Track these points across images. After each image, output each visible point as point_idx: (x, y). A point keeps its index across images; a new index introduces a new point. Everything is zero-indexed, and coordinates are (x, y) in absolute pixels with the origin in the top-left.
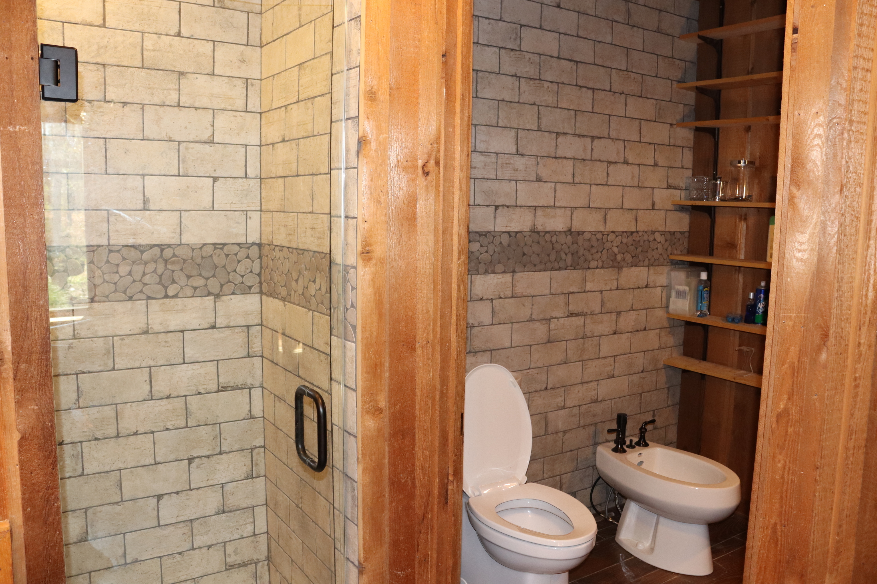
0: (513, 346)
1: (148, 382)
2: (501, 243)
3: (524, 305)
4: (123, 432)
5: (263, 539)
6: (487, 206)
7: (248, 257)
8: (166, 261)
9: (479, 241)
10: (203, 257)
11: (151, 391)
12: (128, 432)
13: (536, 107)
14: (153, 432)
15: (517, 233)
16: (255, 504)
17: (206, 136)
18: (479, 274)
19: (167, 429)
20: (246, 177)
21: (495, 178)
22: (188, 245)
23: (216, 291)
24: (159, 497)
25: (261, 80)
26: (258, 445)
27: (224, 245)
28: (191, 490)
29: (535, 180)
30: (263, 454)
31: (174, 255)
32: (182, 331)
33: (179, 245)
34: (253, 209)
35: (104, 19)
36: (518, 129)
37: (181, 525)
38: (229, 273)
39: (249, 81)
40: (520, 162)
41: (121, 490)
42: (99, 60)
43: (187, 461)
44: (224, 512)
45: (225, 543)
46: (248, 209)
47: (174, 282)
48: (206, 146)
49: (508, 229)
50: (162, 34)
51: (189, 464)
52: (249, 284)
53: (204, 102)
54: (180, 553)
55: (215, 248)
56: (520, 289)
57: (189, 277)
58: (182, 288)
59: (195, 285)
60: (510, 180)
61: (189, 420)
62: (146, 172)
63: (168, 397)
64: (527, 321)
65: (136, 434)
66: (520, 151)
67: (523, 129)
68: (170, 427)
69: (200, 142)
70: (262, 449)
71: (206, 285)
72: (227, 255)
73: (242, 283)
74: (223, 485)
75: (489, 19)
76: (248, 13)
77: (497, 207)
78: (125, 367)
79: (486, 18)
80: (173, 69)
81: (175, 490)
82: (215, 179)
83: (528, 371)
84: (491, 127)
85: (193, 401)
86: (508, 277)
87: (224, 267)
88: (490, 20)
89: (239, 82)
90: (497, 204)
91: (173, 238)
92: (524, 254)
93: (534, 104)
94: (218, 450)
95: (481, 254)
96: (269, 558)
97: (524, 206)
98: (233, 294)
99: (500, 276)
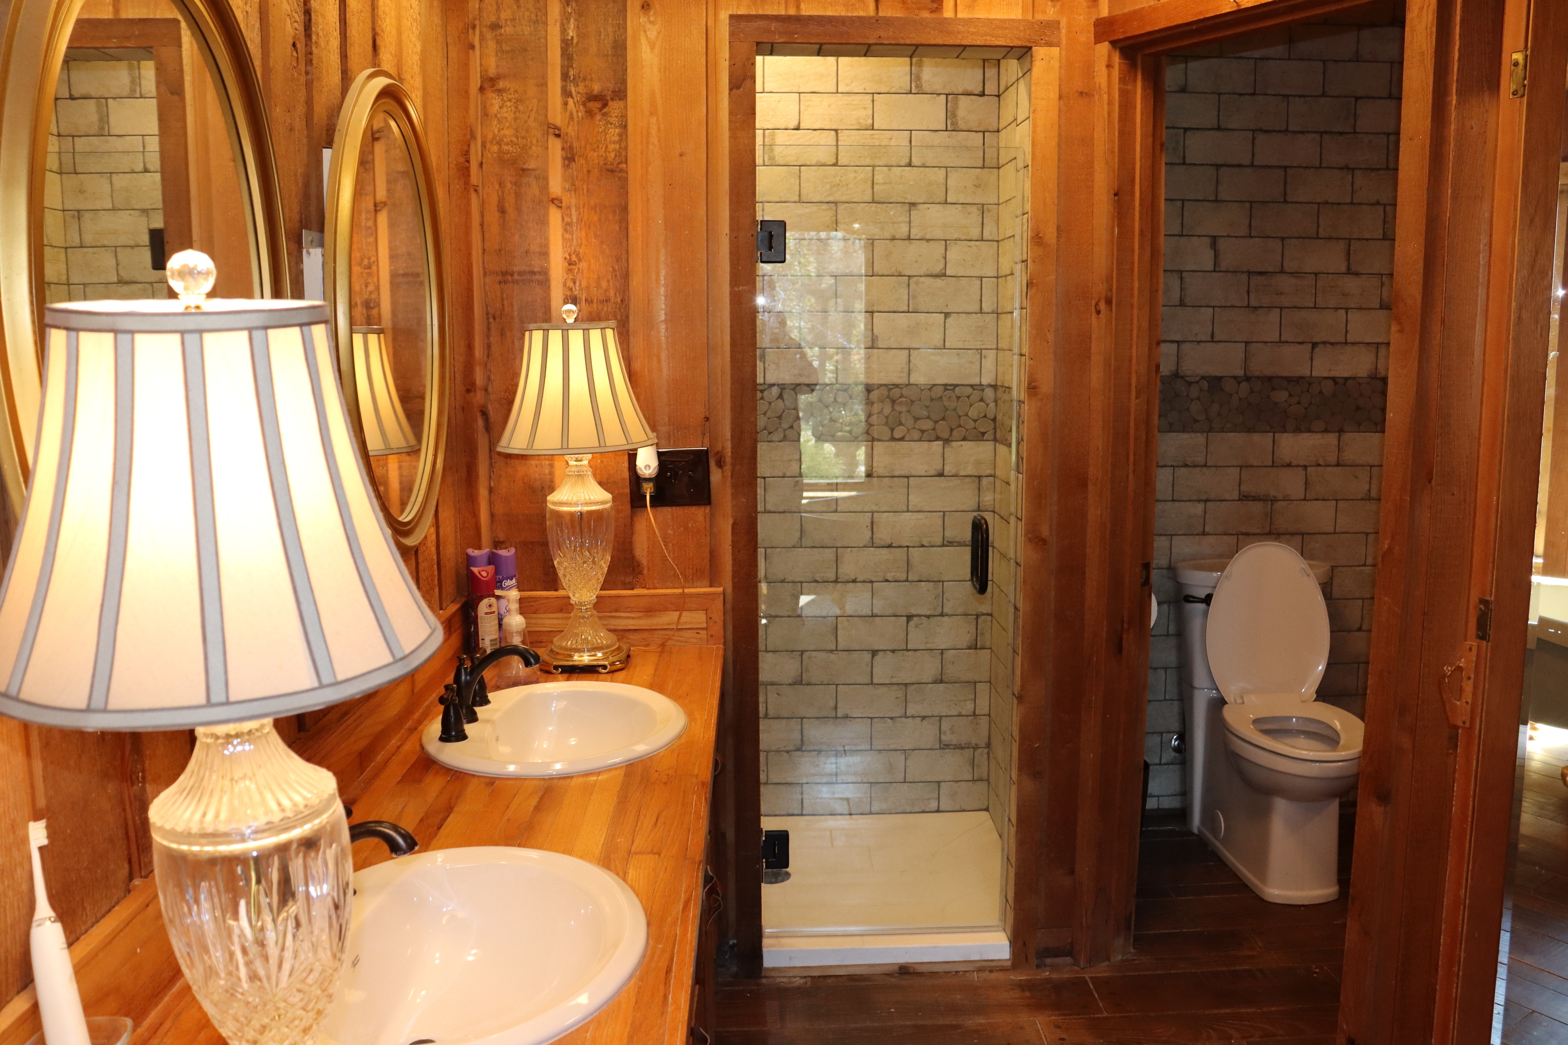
0: (1337, 530)
1: (870, 527)
2: (1321, 392)
3: (1356, 477)
4: (842, 578)
5: (984, 721)
6: (1299, 343)
7: (982, 400)
8: (893, 402)
9: (1287, 389)
10: (932, 400)
11: (872, 538)
12: (847, 578)
13: (1381, 208)
14: (872, 582)
15: (1347, 379)
16: (977, 680)
17: (938, 269)
18: (1285, 432)
19: (887, 581)
20: (981, 312)
21: (1312, 305)
22: (916, 385)
23: (945, 435)
24: (874, 653)
25: (999, 204)
26: (985, 612)
27: (956, 386)
28: (907, 650)
29: (1378, 306)
30: (989, 623)
31: (902, 396)
32: (908, 477)
33: (907, 385)
34: (989, 347)
35: (837, 158)
36: (1350, 239)
37: (895, 688)
38: (960, 417)
39: (985, 207)
40: (1352, 284)
41: (836, 637)
42: (831, 199)
43: (905, 618)
44: (941, 682)
45: (941, 717)
46: (983, 347)
47: (901, 424)
48: (938, 280)
49: (1333, 374)
50: (892, 166)
51: (908, 622)
52: (982, 430)
53: (938, 234)
54: (892, 718)
55: (946, 390)
56: (1349, 455)
57: (916, 419)
58: (908, 430)
59: (924, 428)
60: (1336, 309)
61: (910, 573)
62: (875, 309)
63: (890, 546)
64: (1362, 499)
65: (854, 581)
66: (1353, 269)
67: (1359, 239)
68: (890, 579)
69: (932, 276)
70: (989, 618)
71: (934, 429)
72: (958, 398)
73: (975, 428)
74: (942, 652)
75: (1304, 96)
76: (984, 132)
77: (1314, 345)
78: (847, 510)
79: (1300, 96)
80: (903, 200)
81: (890, 648)
82: (947, 315)
83: (1362, 568)
84: (1306, 240)
85: (915, 553)
86: (1332, 439)
87: (955, 409)
88: (1307, 99)
89: (974, 209)
90: (1314, 340)
91: (900, 377)
92: (1358, 408)
93: (1378, 203)
94: (939, 611)
95: (1290, 405)
96: (988, 745)
97: (1360, 343)
98: (964, 439)
99: (1319, 436)
